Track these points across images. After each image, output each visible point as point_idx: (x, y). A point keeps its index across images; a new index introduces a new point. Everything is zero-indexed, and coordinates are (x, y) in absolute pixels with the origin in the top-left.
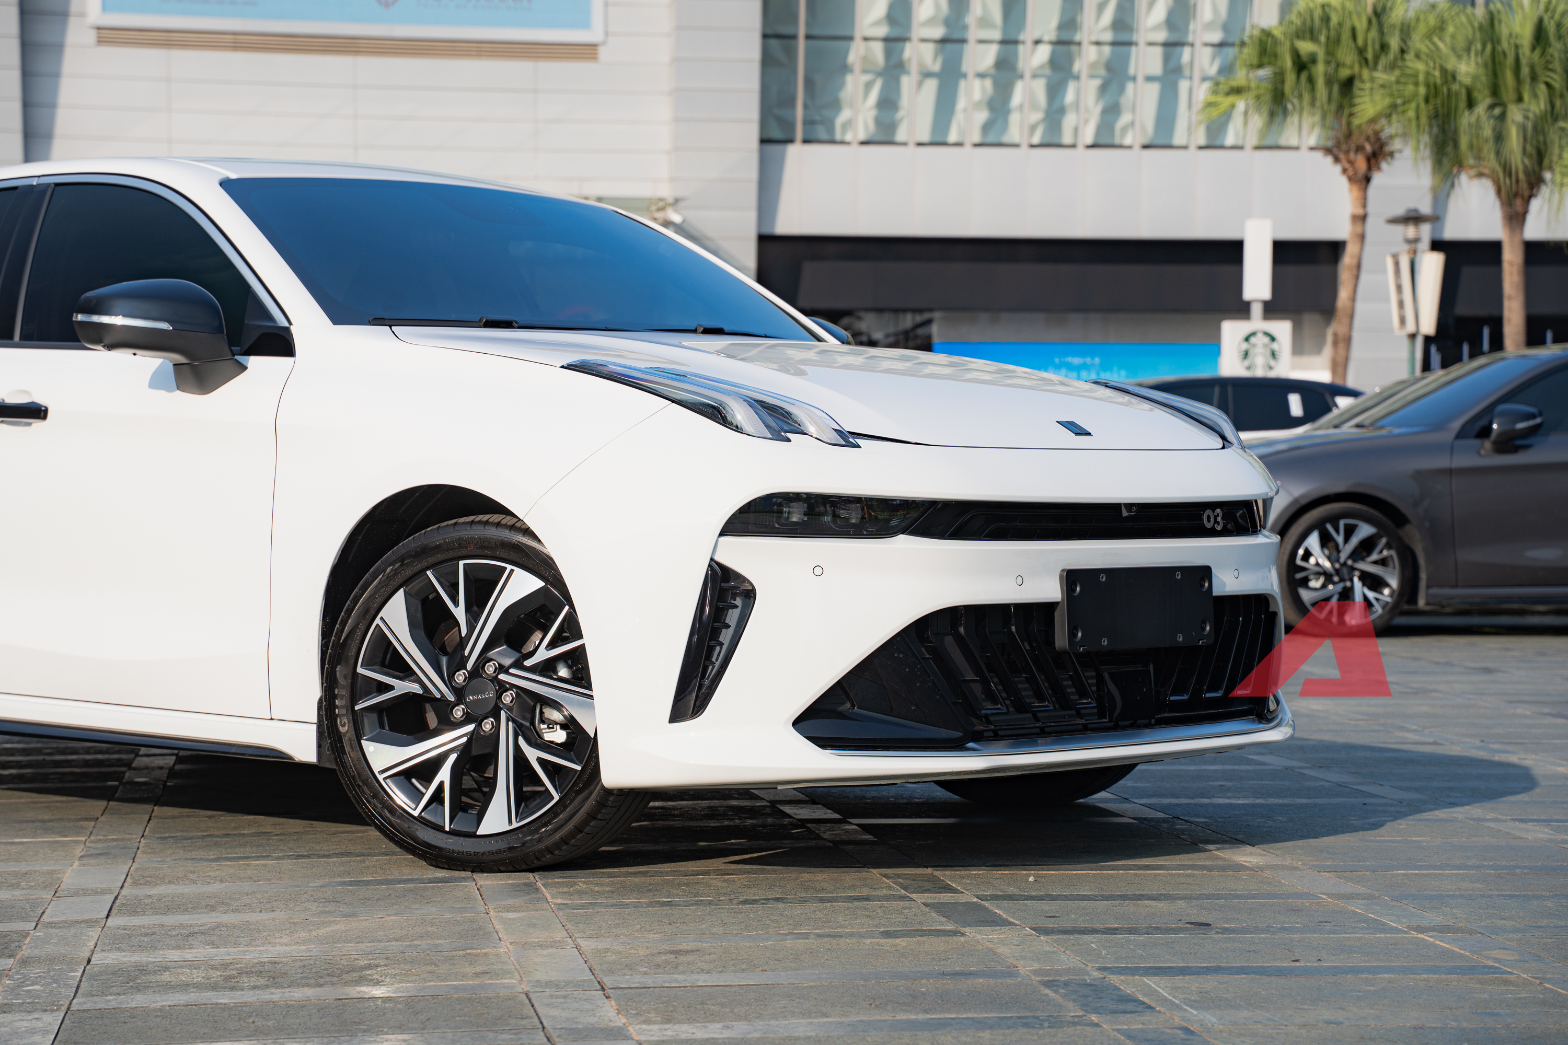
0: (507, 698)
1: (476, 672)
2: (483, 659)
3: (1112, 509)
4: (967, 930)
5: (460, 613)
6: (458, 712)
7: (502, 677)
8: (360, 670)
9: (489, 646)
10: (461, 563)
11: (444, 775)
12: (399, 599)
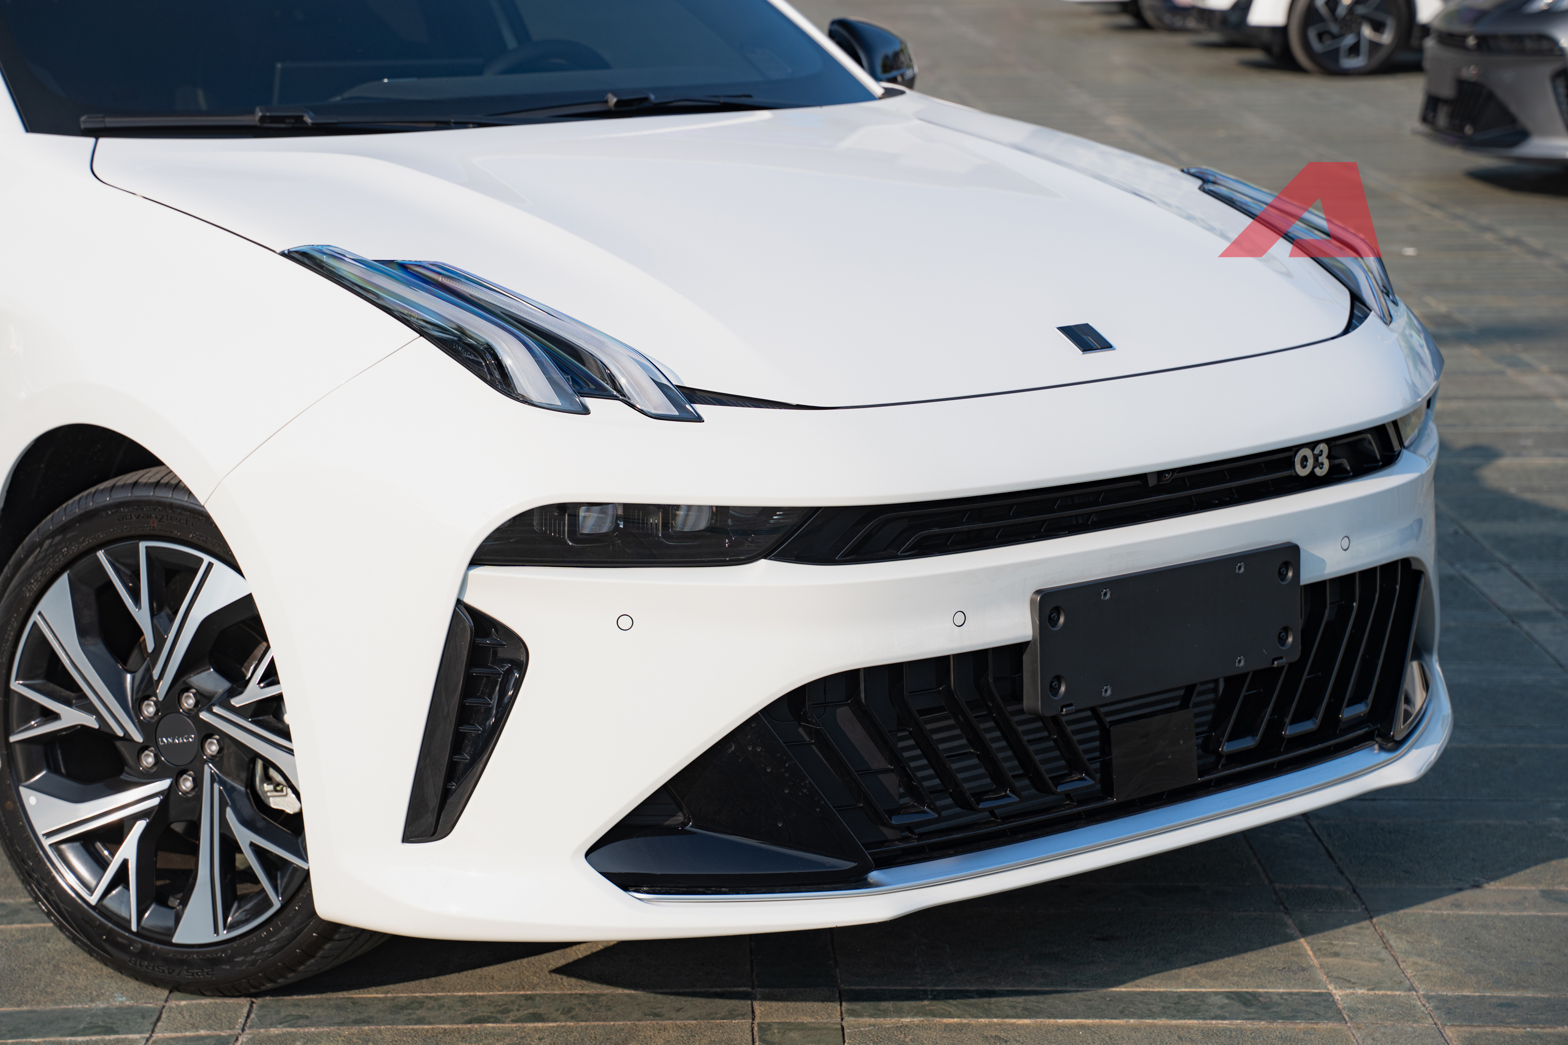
0: (212, 748)
1: (170, 705)
2: (180, 685)
3: (1132, 479)
5: (142, 616)
6: (148, 760)
7: (204, 716)
8: (16, 685)
9: (190, 664)
10: (143, 545)
11: (128, 850)
12: (61, 588)
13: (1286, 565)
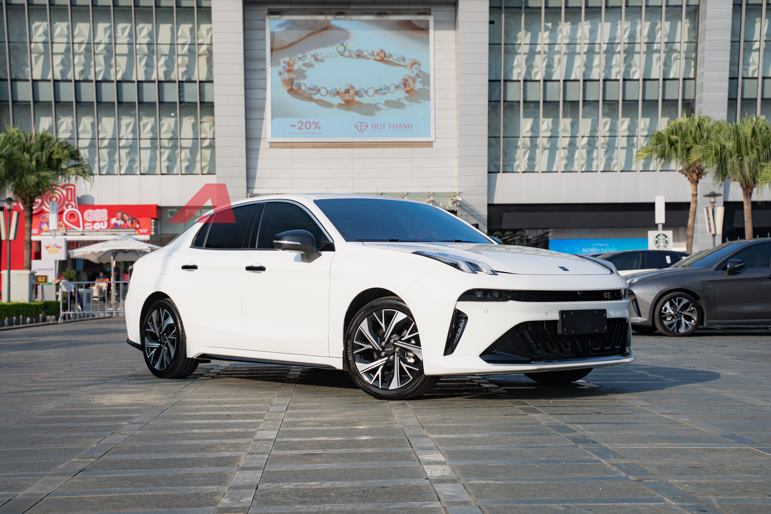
0: (397, 349)
1: (388, 342)
2: (390, 338)
3: (575, 292)
4: (529, 414)
5: (383, 325)
6: (383, 354)
7: (395, 343)
8: (355, 342)
9: (391, 335)
10: (383, 310)
11: (379, 372)
12: (365, 321)
13: (604, 313)
